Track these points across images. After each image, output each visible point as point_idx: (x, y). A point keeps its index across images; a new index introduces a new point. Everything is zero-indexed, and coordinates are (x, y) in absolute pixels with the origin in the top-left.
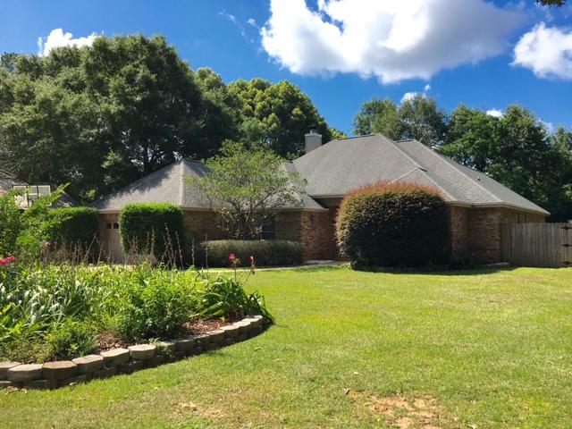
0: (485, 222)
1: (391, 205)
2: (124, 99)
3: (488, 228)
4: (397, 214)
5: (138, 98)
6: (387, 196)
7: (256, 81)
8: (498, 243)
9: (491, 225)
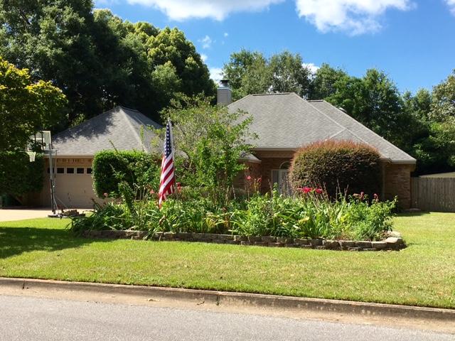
0: (399, 176)
1: (347, 159)
2: (57, 42)
3: (402, 180)
4: (352, 167)
5: (70, 42)
6: (342, 152)
7: (143, 24)
8: (409, 193)
9: (404, 178)
